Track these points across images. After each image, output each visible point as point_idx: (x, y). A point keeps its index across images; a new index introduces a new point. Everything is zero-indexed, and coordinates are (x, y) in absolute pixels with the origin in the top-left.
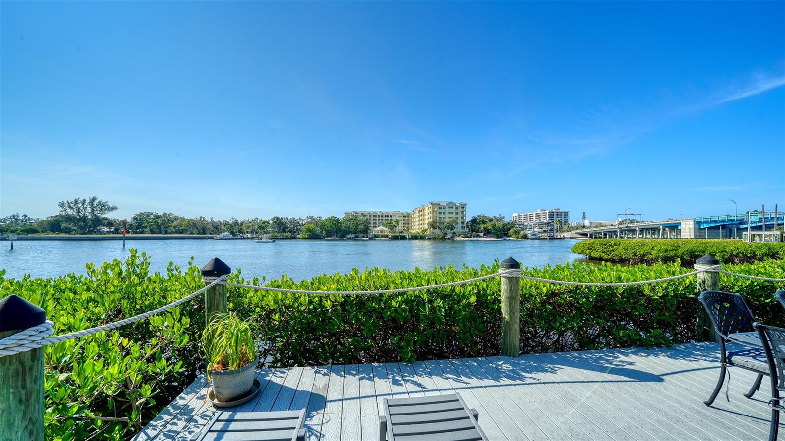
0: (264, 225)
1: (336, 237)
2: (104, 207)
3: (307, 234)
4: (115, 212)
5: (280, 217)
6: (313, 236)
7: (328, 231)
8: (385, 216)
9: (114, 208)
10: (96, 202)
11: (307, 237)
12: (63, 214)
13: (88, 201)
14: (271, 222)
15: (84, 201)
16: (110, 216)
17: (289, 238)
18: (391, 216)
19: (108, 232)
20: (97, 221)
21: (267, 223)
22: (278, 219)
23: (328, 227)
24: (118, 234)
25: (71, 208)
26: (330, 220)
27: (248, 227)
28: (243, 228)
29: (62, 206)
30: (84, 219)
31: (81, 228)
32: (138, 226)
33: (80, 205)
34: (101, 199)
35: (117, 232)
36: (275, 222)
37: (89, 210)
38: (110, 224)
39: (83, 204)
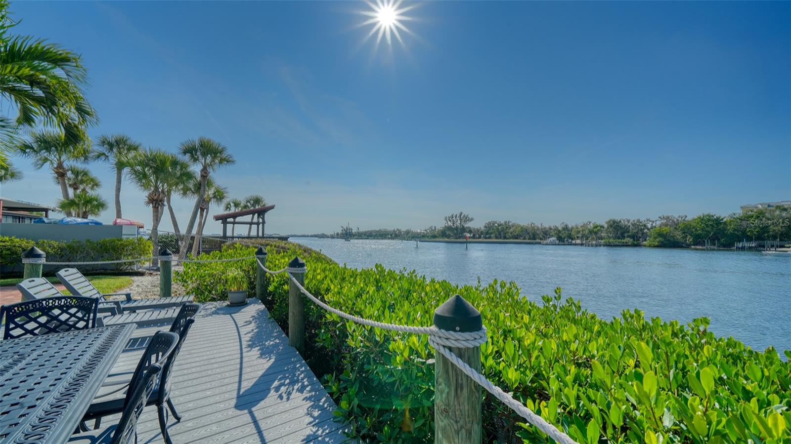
0: (596, 230)
1: (714, 245)
2: (467, 219)
3: (658, 239)
4: (472, 222)
5: (617, 218)
6: (669, 243)
7: (697, 237)
9: (472, 219)
10: (462, 216)
11: (656, 244)
12: (447, 225)
13: (458, 215)
14: (606, 226)
15: (456, 215)
16: (468, 225)
17: (630, 245)
19: (470, 237)
20: (463, 230)
21: (599, 228)
22: (614, 222)
23: (697, 231)
24: (474, 239)
25: (450, 221)
26: (702, 219)
27: (578, 232)
28: (573, 233)
29: (446, 220)
30: (457, 228)
31: (455, 234)
32: (487, 233)
33: (454, 218)
34: (465, 213)
35: (474, 237)
36: (611, 226)
37: (459, 222)
38: (470, 232)
39: (456, 218)
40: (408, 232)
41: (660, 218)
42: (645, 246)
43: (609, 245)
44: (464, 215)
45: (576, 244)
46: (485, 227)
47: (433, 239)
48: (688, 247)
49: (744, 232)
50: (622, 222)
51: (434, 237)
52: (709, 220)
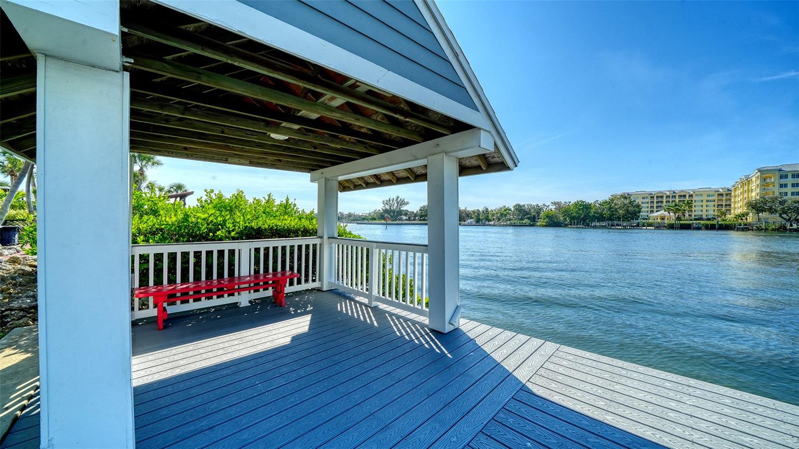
0: (505, 213)
1: (583, 224)
2: (403, 203)
3: (545, 221)
4: (408, 205)
5: (522, 203)
6: (553, 222)
7: (573, 218)
8: (680, 196)
9: (407, 203)
10: (399, 199)
11: (545, 224)
12: (384, 208)
13: (395, 199)
14: (512, 209)
15: (393, 199)
16: (404, 208)
17: (527, 226)
18: (691, 196)
19: (406, 220)
20: (400, 213)
21: (507, 211)
22: (519, 205)
23: (572, 213)
24: (410, 221)
25: (387, 204)
26: (576, 204)
27: (493, 215)
28: (490, 216)
29: (383, 203)
30: (394, 211)
31: (391, 217)
32: (421, 216)
33: (391, 202)
34: (402, 197)
35: (409, 219)
36: (517, 209)
37: (396, 205)
38: (406, 214)
39: (393, 201)
40: (350, 215)
41: (552, 203)
42: (538, 226)
43: (514, 225)
44: (401, 199)
45: (490, 225)
46: (420, 210)
47: (371, 222)
48: (566, 226)
49: (601, 215)
50: (526, 206)
51: (374, 219)
52: (581, 205)
